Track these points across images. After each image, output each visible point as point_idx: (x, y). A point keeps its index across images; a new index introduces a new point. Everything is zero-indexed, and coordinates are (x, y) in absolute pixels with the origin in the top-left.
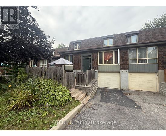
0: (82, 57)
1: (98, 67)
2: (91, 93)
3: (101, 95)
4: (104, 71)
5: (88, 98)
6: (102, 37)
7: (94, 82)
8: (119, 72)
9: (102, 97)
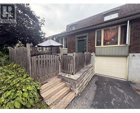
0: (76, 38)
1: (95, 50)
2: (78, 89)
3: (96, 88)
4: (103, 54)
5: (72, 96)
6: (102, 13)
7: (86, 69)
8: (127, 57)
9: (96, 93)
